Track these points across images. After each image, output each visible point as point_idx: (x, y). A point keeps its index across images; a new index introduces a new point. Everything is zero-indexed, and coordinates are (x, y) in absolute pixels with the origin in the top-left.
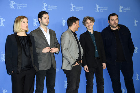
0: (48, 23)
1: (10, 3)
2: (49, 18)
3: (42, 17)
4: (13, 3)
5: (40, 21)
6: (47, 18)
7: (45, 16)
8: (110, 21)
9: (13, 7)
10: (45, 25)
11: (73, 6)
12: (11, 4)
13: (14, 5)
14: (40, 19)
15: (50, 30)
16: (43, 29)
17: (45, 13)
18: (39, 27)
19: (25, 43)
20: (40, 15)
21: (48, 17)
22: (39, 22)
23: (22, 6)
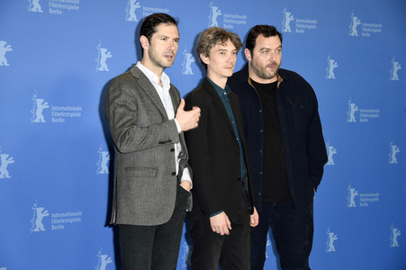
5: (146, 48)
17: (165, 21)
23: (65, 6)
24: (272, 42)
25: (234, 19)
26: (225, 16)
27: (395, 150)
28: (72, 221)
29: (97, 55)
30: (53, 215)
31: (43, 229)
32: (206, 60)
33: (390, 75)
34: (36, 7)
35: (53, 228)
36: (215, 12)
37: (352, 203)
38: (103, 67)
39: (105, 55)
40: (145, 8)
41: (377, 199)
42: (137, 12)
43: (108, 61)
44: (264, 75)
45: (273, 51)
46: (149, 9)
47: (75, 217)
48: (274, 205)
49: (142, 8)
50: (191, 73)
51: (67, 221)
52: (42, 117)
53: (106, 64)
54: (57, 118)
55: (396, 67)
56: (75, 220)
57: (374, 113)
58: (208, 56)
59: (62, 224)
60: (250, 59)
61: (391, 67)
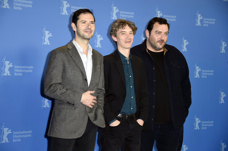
6: (88, 23)
17: (83, 12)
23: (23, 5)
24: (163, 28)
25: (126, 15)
26: (121, 12)
27: (223, 95)
28: (26, 136)
29: (43, 35)
30: (14, 133)
31: (7, 142)
32: (115, 39)
33: (220, 50)
34: (6, 5)
35: (14, 141)
36: (115, 10)
37: (197, 127)
38: (47, 42)
39: (47, 35)
40: (72, 7)
41: (212, 125)
42: (68, 9)
43: (49, 39)
44: (155, 47)
45: (163, 34)
46: (75, 8)
47: (28, 134)
48: (159, 127)
49: (70, 7)
50: (100, 47)
51: (23, 136)
52: (9, 73)
53: (48, 41)
54: (18, 73)
55: (224, 45)
56: (28, 136)
57: (211, 72)
58: (116, 36)
59: (20, 138)
60: (148, 36)
61: (221, 45)
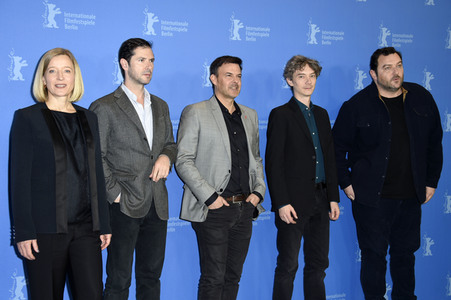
0: (149, 75)
1: (44, 10)
2: (152, 60)
3: (132, 55)
4: (53, 11)
5: (126, 69)
6: (147, 61)
7: (140, 52)
8: (380, 70)
9: (52, 23)
10: (139, 82)
11: (237, 25)
12: (48, 13)
13: (57, 18)
14: (124, 62)
15: (153, 98)
16: (132, 93)
17: (141, 45)
18: (119, 88)
19: (73, 135)
20: (126, 51)
21: (151, 57)
22: (123, 71)
32: (290, 83)
